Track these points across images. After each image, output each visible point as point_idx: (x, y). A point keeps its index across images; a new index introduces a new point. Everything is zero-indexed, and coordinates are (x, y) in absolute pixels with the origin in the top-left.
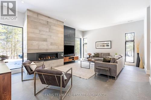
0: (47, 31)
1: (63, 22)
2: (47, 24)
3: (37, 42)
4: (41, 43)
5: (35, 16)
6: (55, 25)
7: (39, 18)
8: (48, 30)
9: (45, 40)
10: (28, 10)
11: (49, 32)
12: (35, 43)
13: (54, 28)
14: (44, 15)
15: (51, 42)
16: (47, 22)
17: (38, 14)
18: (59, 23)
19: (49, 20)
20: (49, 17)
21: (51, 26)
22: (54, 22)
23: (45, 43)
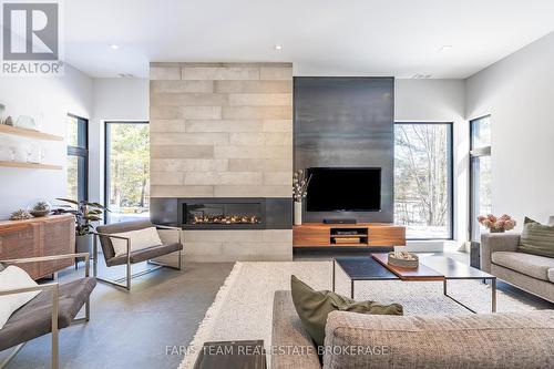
0: (215, 117)
1: (290, 65)
2: (215, 91)
3: (178, 163)
4: (191, 163)
5: (173, 76)
6: (246, 87)
7: (185, 78)
8: (216, 113)
9: (207, 153)
10: (154, 64)
11: (223, 119)
12: (172, 165)
13: (245, 98)
14: (201, 64)
15: (229, 160)
16: (215, 82)
17: (182, 66)
18: (267, 74)
19: (221, 75)
20: (221, 65)
21: (231, 97)
22: (245, 75)
23: (205, 164)
